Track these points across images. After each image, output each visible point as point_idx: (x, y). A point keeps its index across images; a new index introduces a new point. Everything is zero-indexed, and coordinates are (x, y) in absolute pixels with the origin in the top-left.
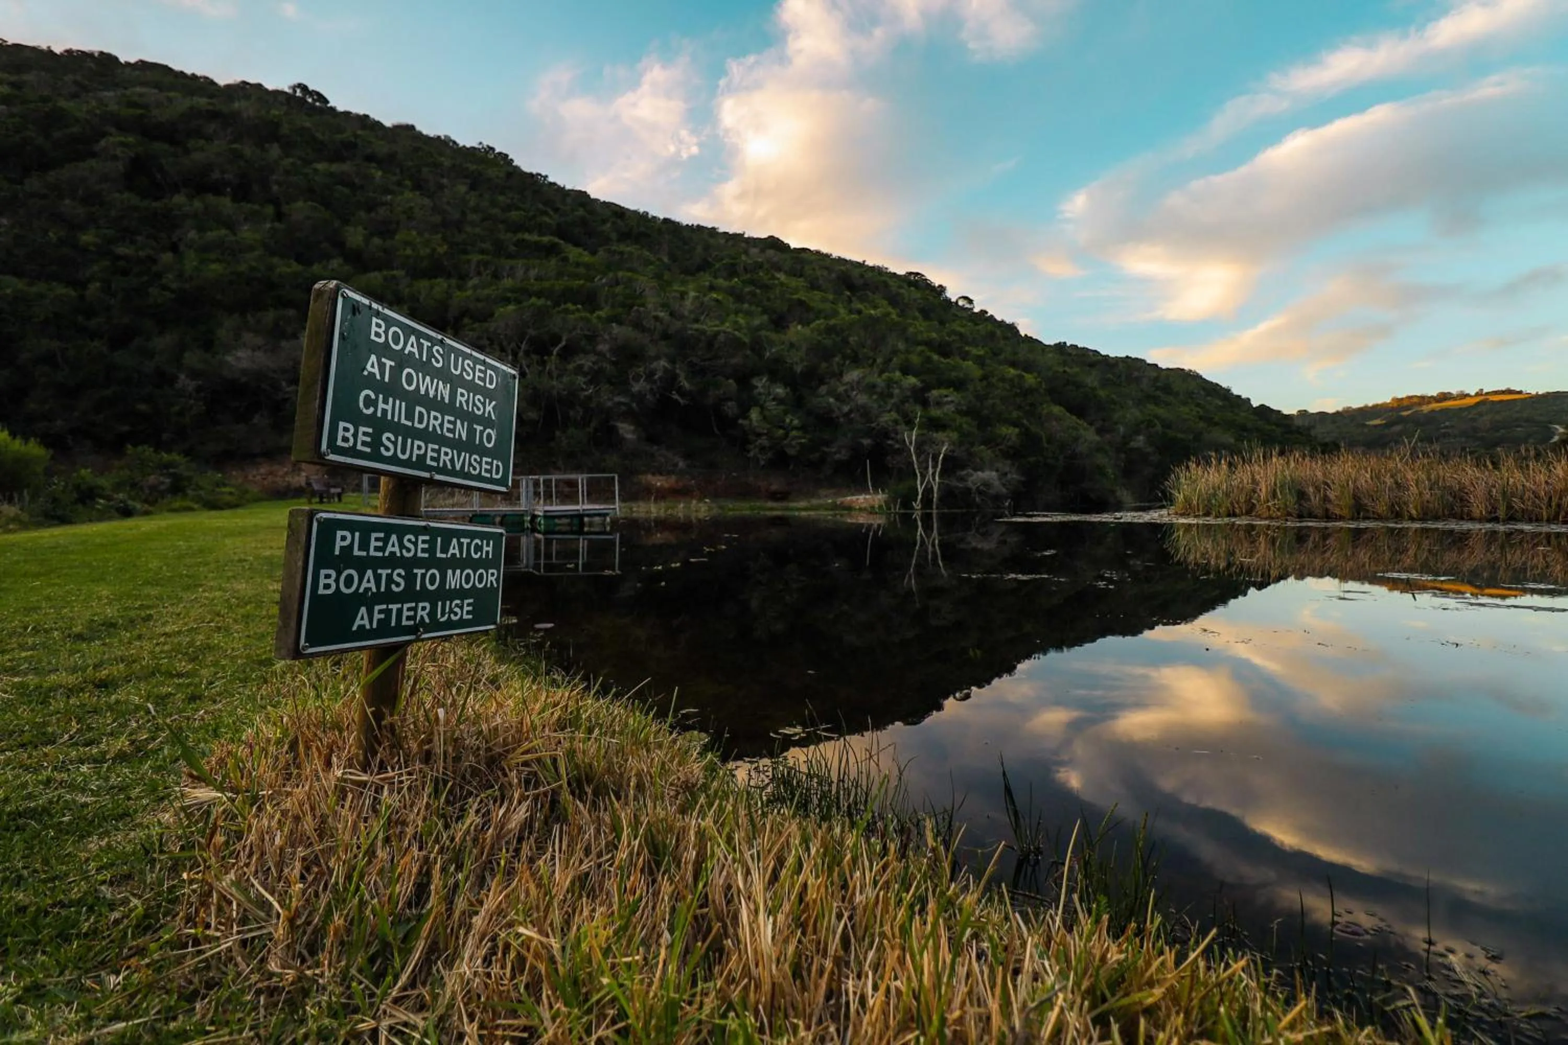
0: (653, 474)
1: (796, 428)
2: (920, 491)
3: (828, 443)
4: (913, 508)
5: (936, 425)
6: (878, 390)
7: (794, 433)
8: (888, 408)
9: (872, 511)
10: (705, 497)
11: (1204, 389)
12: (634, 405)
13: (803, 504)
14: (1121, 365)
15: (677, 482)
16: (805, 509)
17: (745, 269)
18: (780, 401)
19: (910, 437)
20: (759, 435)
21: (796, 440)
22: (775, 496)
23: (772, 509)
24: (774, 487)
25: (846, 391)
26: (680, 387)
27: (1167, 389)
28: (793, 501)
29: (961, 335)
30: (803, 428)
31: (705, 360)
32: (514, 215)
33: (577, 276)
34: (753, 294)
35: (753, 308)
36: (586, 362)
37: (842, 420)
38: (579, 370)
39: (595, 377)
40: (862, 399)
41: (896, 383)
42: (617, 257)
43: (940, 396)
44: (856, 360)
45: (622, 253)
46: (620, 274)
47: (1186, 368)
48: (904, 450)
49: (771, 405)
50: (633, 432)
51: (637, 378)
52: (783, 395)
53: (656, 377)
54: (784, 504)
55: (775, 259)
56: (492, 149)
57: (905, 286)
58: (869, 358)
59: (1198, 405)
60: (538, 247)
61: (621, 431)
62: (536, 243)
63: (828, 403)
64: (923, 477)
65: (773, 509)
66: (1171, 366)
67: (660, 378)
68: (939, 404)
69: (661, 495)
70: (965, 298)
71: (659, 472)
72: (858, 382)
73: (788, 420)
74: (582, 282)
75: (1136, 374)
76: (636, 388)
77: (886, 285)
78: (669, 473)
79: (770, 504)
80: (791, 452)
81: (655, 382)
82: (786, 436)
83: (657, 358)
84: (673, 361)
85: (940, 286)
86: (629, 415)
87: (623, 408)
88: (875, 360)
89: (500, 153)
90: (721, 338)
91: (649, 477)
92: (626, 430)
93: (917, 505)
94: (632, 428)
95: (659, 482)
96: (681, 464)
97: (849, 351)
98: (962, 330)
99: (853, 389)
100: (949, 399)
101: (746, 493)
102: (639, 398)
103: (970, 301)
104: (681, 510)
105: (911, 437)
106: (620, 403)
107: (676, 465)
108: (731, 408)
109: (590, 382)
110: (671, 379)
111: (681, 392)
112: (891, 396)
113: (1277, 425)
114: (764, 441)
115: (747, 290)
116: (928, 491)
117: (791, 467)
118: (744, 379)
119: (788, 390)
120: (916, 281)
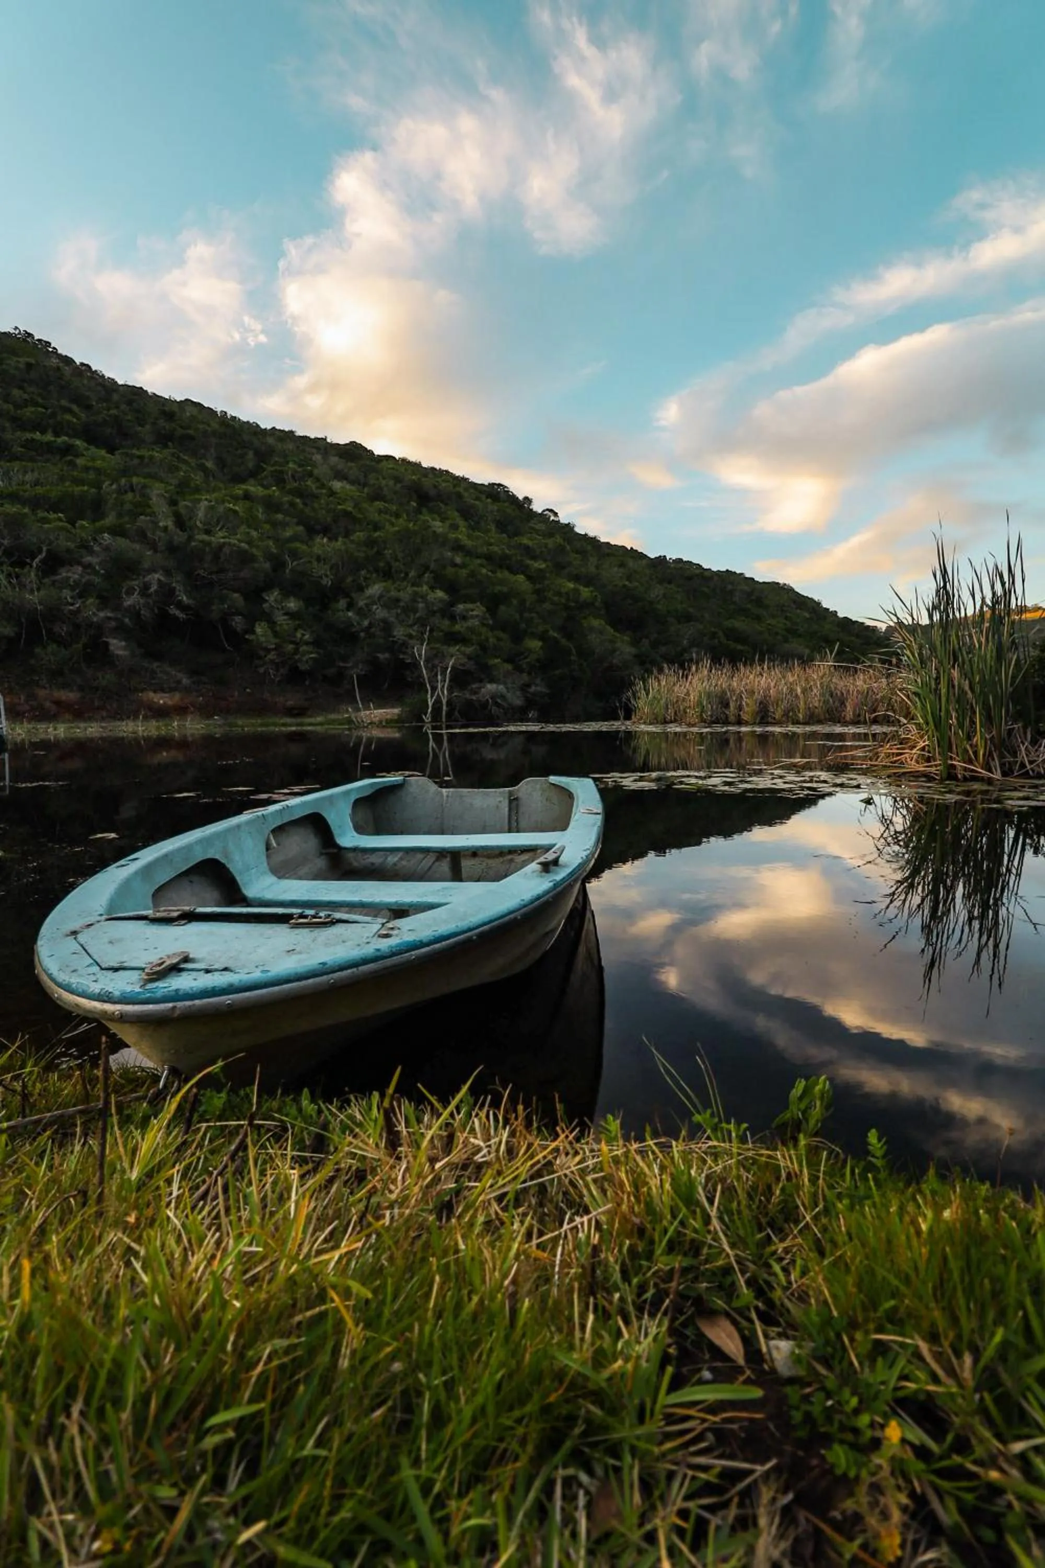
0: (155, 692)
1: (307, 643)
2: (430, 704)
3: (345, 659)
4: (423, 721)
5: (453, 638)
6: (402, 604)
7: (304, 648)
8: (410, 622)
9: (380, 725)
10: (214, 714)
11: (795, 602)
12: (127, 620)
13: (320, 719)
14: (716, 578)
15: (182, 699)
16: (321, 724)
17: (293, 476)
18: (291, 615)
19: (419, 651)
20: (268, 651)
21: (308, 657)
22: (292, 712)
23: (284, 725)
24: (290, 703)
25: (367, 605)
26: (180, 602)
27: (759, 602)
28: (311, 716)
29: (527, 548)
30: (317, 643)
31: (211, 573)
32: (29, 412)
33: (82, 482)
34: (292, 504)
35: (288, 519)
36: (74, 574)
37: (362, 634)
38: (65, 583)
39: (84, 591)
40: (380, 613)
41: (422, 597)
42: (136, 461)
43: (467, 610)
44: (387, 574)
45: (141, 458)
46: (135, 480)
47: (781, 581)
48: (415, 665)
49: (280, 618)
50: (125, 648)
51: (130, 592)
52: (295, 609)
53: (152, 590)
54: (299, 720)
55: (340, 467)
56: (30, 335)
57: (483, 497)
58: (401, 572)
59: (786, 618)
60: (49, 448)
61: (112, 648)
62: (48, 444)
63: (349, 618)
64: (434, 689)
65: (290, 725)
66: (767, 580)
67: (156, 591)
68: (464, 618)
69: (161, 713)
70: (551, 511)
71: (160, 689)
72: (381, 596)
73: (299, 635)
74: (86, 488)
75: (730, 587)
76: (128, 602)
77: (459, 496)
78: (171, 690)
79: (288, 720)
80: (303, 667)
81: (149, 596)
82: (296, 651)
83: (153, 570)
84: (168, 572)
85: (526, 498)
86: (121, 630)
87: (113, 624)
88: (407, 574)
89: (39, 340)
90: (226, 550)
91: (151, 694)
92: (117, 646)
93: (427, 718)
94: (123, 643)
95: (161, 699)
96: (185, 681)
97: (382, 564)
98: (530, 543)
99: (374, 603)
100: (475, 613)
101: (262, 709)
102: (135, 614)
103: (556, 514)
104: (175, 727)
105: (421, 651)
106: (109, 618)
107: (179, 682)
108: (238, 622)
109: (81, 596)
110: (168, 593)
111: (180, 606)
112: (415, 611)
113: (858, 636)
114: (272, 656)
115: (286, 499)
116: (438, 702)
117: (307, 683)
118: (254, 594)
119: (301, 603)
120: (496, 493)
